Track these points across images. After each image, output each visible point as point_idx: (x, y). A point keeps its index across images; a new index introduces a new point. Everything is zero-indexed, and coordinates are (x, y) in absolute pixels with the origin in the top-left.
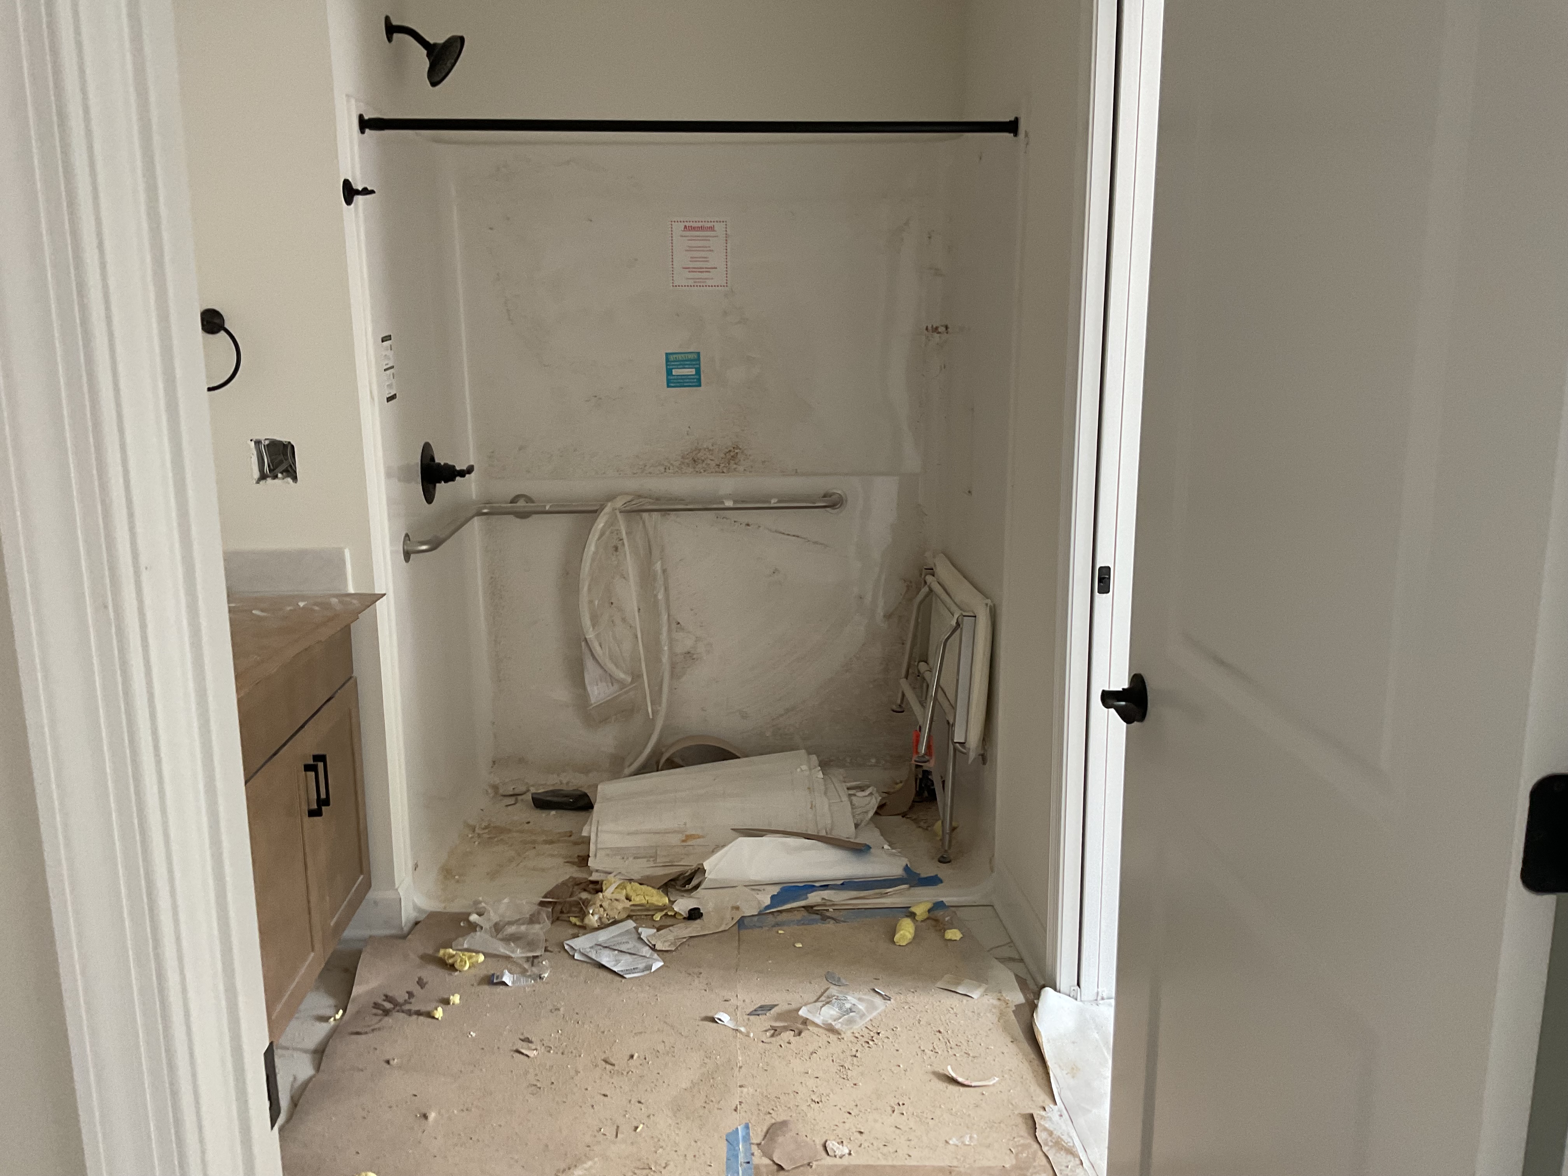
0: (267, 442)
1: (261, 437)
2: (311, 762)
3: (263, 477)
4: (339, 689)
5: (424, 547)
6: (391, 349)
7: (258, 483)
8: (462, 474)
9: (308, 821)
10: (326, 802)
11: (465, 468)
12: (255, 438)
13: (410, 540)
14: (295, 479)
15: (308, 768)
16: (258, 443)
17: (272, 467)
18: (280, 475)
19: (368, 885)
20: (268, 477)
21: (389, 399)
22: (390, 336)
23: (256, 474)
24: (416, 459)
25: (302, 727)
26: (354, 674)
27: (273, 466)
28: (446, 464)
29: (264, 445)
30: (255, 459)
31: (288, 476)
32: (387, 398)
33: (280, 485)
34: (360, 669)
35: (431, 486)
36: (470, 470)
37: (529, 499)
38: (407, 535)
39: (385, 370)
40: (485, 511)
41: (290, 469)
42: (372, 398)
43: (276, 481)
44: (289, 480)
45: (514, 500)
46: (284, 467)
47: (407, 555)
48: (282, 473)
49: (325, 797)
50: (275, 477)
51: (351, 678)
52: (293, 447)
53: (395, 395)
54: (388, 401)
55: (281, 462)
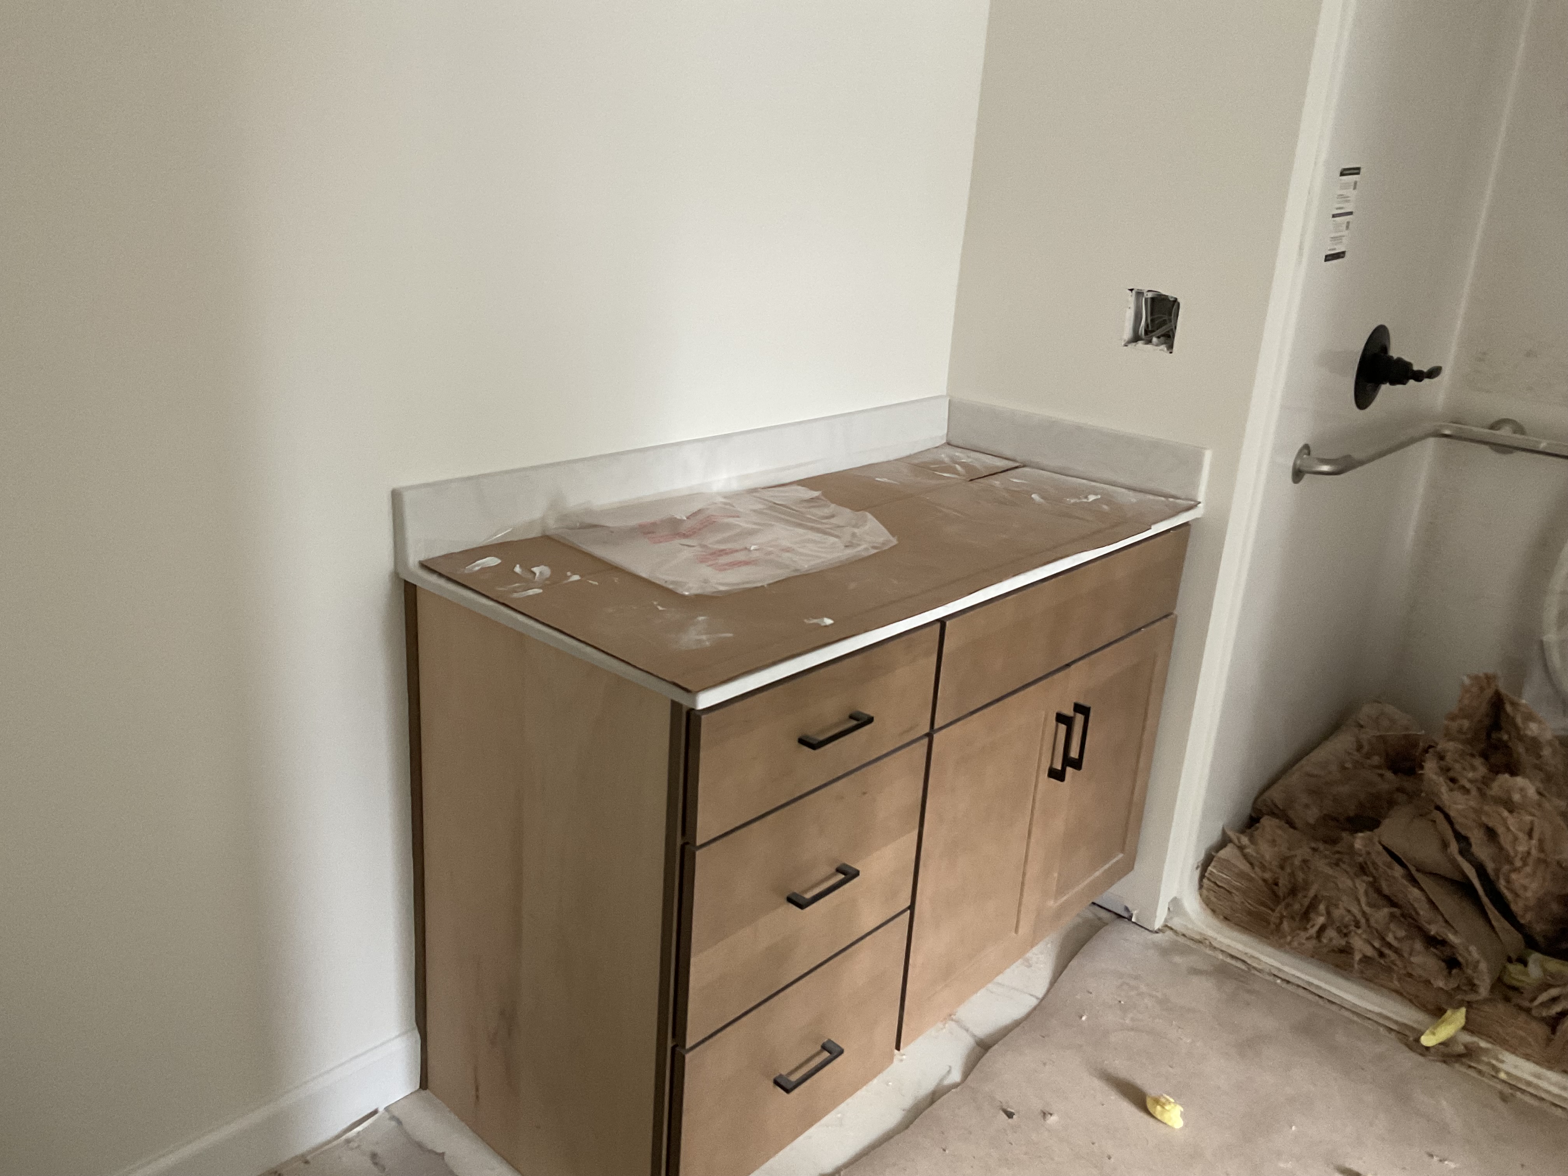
0: (1150, 295)
1: (1144, 288)
2: (1069, 711)
3: (1136, 338)
4: (1143, 627)
5: (1325, 468)
6: (1355, 188)
7: (1126, 346)
8: (1419, 376)
9: (1047, 783)
10: (1077, 764)
11: (1425, 370)
12: (1138, 287)
13: (1309, 454)
14: (1170, 347)
15: (1061, 718)
16: (1139, 294)
17: (1150, 328)
18: (1155, 340)
19: (1128, 866)
20: (1141, 339)
21: (1328, 258)
22: (1359, 169)
23: (1128, 334)
24: (1358, 346)
25: (1068, 665)
26: (1175, 612)
27: (1152, 327)
28: (1400, 360)
29: (1146, 300)
30: (1130, 314)
31: (1165, 343)
32: (1326, 256)
33: (1153, 352)
34: (1185, 609)
35: (1369, 386)
36: (1434, 373)
37: (1519, 429)
38: (1306, 447)
39: (1334, 216)
40: (1447, 432)
41: (1171, 334)
42: (1300, 254)
43: (1149, 346)
44: (1163, 347)
45: (1495, 426)
46: (1163, 330)
47: (1298, 474)
48: (1159, 337)
49: (1077, 757)
50: (1149, 342)
51: (1171, 614)
52: (1179, 304)
53: (1344, 253)
54: (1326, 260)
55: (1164, 323)
